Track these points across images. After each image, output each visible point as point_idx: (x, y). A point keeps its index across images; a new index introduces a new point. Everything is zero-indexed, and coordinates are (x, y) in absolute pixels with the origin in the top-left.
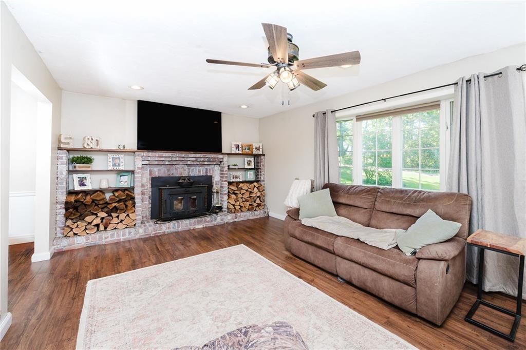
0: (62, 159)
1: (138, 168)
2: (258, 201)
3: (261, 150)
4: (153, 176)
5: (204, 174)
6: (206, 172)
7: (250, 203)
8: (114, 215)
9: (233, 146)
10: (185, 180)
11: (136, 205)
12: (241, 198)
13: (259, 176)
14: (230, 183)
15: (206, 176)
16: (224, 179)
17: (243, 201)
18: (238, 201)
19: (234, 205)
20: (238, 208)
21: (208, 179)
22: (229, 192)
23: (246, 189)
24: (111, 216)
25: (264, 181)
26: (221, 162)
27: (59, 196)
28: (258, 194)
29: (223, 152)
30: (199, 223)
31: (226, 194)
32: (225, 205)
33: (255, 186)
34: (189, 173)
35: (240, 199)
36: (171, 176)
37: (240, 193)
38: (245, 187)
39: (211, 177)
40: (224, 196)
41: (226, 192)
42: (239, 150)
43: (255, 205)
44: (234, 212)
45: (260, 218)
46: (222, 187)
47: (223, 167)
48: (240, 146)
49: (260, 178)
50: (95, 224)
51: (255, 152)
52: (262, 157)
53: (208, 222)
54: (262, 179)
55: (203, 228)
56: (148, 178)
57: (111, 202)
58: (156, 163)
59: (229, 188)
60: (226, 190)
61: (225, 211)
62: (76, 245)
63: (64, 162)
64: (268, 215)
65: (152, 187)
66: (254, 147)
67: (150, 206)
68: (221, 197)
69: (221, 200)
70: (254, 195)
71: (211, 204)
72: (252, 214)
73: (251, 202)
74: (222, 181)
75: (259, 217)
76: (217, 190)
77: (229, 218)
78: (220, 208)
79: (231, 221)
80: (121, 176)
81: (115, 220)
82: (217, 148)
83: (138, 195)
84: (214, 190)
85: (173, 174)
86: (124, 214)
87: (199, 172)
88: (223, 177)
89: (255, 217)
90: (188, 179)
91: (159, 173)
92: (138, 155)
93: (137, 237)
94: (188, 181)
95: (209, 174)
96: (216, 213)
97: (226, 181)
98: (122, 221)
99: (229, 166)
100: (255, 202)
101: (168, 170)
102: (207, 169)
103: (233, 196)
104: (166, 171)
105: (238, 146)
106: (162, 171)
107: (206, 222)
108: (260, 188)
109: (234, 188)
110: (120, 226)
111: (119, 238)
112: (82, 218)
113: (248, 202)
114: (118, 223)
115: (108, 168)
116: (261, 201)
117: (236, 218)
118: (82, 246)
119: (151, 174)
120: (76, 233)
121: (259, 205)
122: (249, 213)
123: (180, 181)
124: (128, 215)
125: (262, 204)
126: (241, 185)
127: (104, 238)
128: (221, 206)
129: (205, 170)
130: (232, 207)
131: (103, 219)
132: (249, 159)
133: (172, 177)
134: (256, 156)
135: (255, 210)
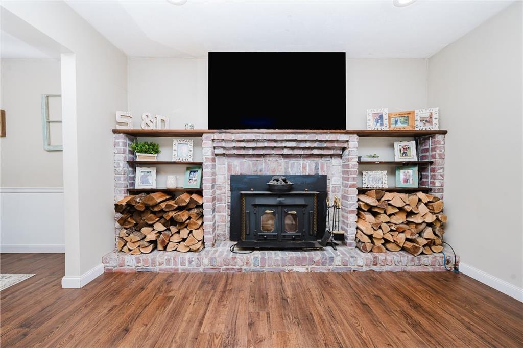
0: (119, 146)
1: (206, 158)
2: (428, 233)
3: (434, 121)
4: (233, 174)
5: (313, 173)
6: (317, 168)
7: (409, 237)
8: (173, 229)
9: (370, 118)
10: (277, 180)
11: (205, 217)
12: (387, 223)
13: (429, 180)
14: (362, 191)
15: (316, 176)
16: (351, 182)
17: (392, 230)
18: (380, 228)
19: (370, 237)
20: (378, 243)
21: (320, 182)
22: (359, 209)
23: (400, 204)
24: (169, 230)
25: (441, 190)
26: (344, 149)
27: (117, 196)
28: (430, 219)
29: (348, 128)
30: (299, 262)
31: (352, 212)
32: (351, 234)
33: (420, 200)
34: (286, 169)
35: (384, 226)
36: (259, 174)
37: (385, 213)
38: (397, 200)
39: (324, 178)
40: (349, 216)
41: (355, 208)
42: (382, 125)
43: (422, 242)
44: (371, 251)
45: (434, 272)
46: (345, 197)
47: (348, 160)
48: (385, 117)
49: (433, 183)
50: (149, 240)
51: (420, 127)
52: (439, 137)
53: (317, 264)
54: (438, 184)
55: (307, 273)
56: (226, 176)
57: (167, 210)
58: (235, 152)
59: (359, 200)
60: (352, 204)
61: (351, 245)
62: (126, 267)
63: (120, 149)
64: (456, 269)
65: (232, 190)
66: (418, 118)
67: (229, 220)
68: (343, 217)
69: (344, 222)
70: (417, 219)
71: (325, 226)
72: (412, 260)
73: (412, 234)
74: (346, 186)
75: (430, 269)
76: (335, 202)
77: (361, 261)
78: (341, 238)
79: (365, 269)
80: (191, 172)
81: (176, 238)
82: (336, 120)
83: (207, 202)
84: (331, 202)
85: (261, 171)
86: (186, 229)
87: (304, 168)
88: (347, 179)
89: (420, 269)
90: (284, 180)
91: (241, 170)
92: (207, 138)
93: (201, 269)
94: (283, 183)
95: (320, 173)
96: (334, 245)
97: (353, 186)
98: (184, 240)
99: (359, 158)
100: (420, 234)
101: (255, 165)
102: (317, 164)
103: (369, 217)
104: (251, 167)
105: (381, 117)
106: (246, 165)
107: (312, 262)
108: (435, 204)
109: (372, 201)
110: (181, 247)
111: (176, 267)
112: (137, 228)
113: (403, 232)
114: (179, 243)
115: (172, 159)
116: (436, 235)
117: (376, 265)
118: (133, 269)
119: (229, 169)
120: (131, 248)
121: (430, 244)
122: (406, 258)
123: (269, 183)
124: (191, 232)
125: (438, 241)
126: (388, 196)
127: (158, 263)
128: (343, 234)
129: (314, 165)
130: (366, 239)
131: (160, 233)
132: (404, 144)
133: (260, 176)
134: (421, 138)
135: (422, 253)
